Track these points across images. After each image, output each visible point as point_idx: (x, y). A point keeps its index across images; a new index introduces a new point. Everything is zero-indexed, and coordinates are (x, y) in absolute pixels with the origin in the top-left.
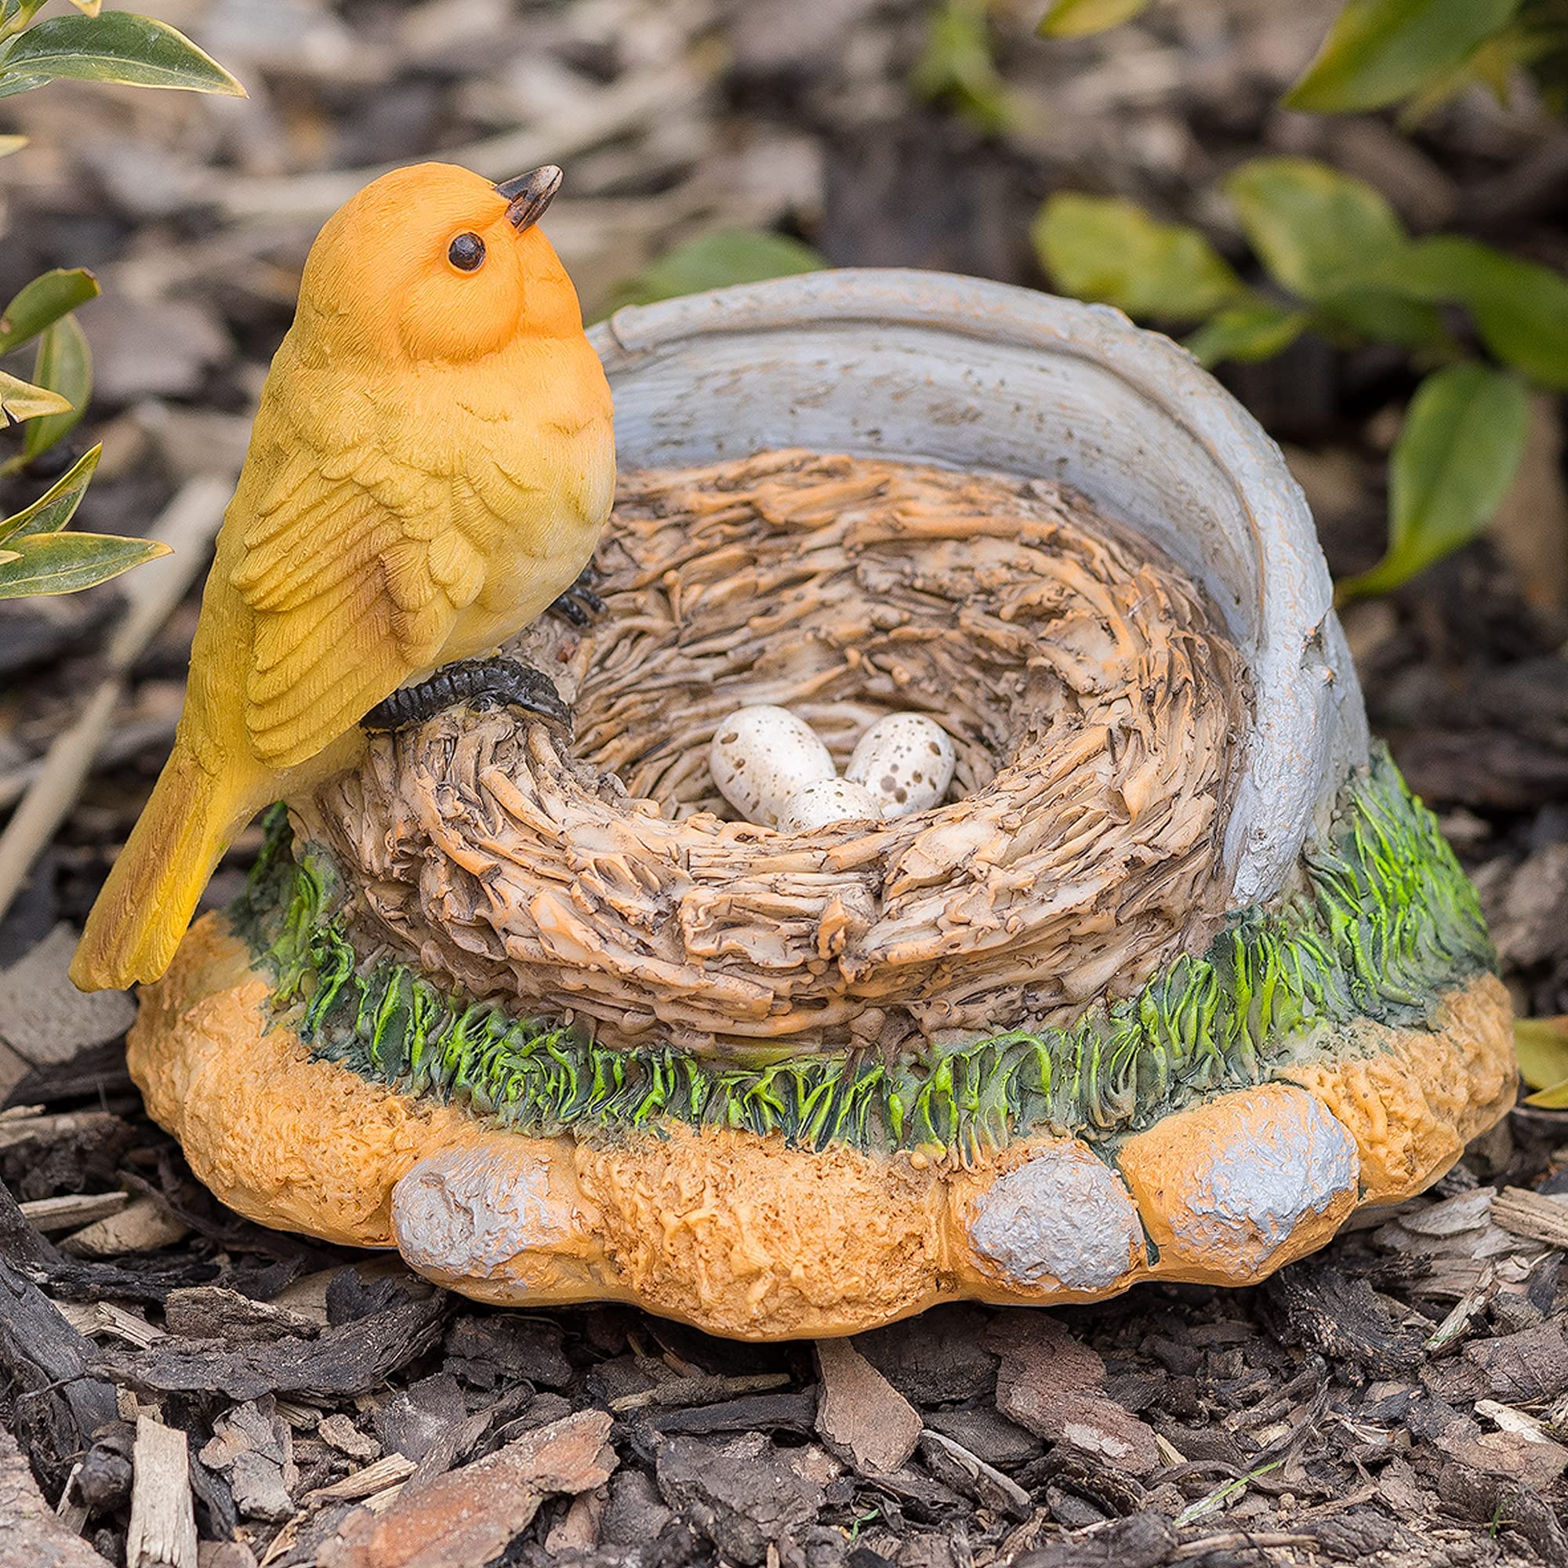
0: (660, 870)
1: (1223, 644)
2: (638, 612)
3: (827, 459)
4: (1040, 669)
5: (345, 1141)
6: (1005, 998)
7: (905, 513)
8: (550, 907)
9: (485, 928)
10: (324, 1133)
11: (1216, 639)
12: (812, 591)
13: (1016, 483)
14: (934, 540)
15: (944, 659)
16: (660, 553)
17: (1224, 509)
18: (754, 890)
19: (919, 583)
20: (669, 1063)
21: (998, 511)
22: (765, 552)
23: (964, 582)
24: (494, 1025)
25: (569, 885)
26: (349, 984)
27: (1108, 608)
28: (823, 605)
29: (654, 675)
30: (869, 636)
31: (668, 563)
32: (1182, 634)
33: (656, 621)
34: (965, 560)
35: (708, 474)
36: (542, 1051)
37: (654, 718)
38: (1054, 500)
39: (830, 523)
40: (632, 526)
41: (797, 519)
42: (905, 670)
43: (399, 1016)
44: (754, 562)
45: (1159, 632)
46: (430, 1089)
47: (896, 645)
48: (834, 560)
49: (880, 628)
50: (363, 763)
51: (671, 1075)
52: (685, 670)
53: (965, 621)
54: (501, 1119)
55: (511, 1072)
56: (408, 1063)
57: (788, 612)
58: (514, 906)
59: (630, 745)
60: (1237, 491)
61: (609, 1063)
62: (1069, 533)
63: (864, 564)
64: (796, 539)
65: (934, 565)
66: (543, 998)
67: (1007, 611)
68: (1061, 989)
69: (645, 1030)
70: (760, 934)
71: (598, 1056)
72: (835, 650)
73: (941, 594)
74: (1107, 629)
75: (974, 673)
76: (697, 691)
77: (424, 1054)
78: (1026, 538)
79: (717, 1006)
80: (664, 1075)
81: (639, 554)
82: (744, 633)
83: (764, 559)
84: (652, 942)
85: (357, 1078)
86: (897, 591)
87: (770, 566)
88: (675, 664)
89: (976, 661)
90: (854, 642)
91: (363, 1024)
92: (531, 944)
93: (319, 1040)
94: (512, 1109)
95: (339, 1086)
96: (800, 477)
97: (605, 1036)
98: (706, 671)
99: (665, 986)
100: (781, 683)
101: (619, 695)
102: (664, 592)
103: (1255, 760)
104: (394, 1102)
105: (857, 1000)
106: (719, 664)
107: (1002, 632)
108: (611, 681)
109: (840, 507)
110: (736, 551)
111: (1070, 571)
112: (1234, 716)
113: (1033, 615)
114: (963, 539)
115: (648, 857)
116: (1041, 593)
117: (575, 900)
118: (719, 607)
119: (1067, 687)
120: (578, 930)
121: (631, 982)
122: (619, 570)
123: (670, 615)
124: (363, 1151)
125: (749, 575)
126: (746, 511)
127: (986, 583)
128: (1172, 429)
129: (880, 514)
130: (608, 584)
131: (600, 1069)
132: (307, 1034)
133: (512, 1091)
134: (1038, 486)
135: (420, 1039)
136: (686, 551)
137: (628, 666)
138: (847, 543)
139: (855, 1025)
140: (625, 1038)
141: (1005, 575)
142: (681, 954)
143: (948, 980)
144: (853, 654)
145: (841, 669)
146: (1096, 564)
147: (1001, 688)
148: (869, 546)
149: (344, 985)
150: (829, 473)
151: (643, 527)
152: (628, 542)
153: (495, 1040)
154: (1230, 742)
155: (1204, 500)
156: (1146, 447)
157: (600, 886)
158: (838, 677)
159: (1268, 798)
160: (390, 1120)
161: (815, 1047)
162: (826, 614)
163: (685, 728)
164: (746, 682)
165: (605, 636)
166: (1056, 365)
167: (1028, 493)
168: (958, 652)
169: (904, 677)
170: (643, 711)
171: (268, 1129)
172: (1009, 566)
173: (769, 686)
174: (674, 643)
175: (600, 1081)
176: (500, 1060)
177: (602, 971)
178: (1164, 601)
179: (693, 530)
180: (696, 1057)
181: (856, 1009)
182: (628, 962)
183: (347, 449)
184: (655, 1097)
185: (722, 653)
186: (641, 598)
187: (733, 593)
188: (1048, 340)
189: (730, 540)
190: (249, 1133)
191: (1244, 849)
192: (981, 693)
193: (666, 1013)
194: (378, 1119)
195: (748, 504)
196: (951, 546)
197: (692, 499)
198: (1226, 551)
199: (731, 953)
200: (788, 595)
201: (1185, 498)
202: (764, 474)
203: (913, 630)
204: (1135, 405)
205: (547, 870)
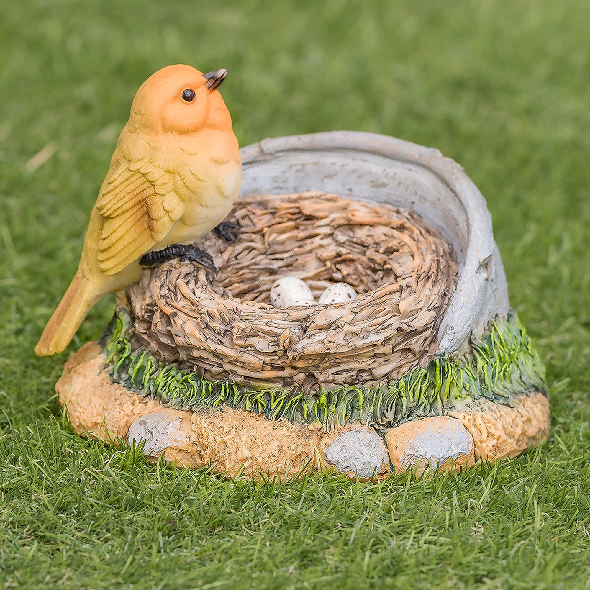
0: (229, 316)
1: (452, 264)
2: (252, 241)
3: (329, 196)
4: (388, 269)
5: (117, 410)
6: (350, 374)
7: (353, 215)
8: (190, 327)
9: (170, 335)
10: (110, 406)
11: (450, 262)
12: (317, 241)
13: (395, 209)
14: (362, 225)
15: (360, 267)
16: (264, 221)
17: (461, 219)
18: (261, 324)
19: (354, 240)
20: (227, 385)
21: (385, 217)
22: (303, 225)
23: (370, 241)
24: (173, 373)
25: (197, 318)
26: (128, 358)
27: (414, 249)
28: (321, 246)
29: (256, 264)
30: (335, 257)
31: (266, 225)
32: (437, 258)
33: (258, 245)
34: (371, 233)
35: (286, 196)
36: (186, 381)
37: (254, 279)
38: (406, 214)
39: (326, 217)
40: (254, 211)
41: (314, 214)
42: (346, 270)
43: (142, 369)
44: (298, 228)
45: (429, 258)
46: (149, 394)
47: (344, 261)
48: (327, 230)
49: (339, 255)
50: (140, 279)
51: (228, 390)
52: (267, 264)
53: (368, 253)
54: (169, 404)
55: (176, 388)
56: (143, 385)
57: (308, 247)
58: (179, 326)
59: (243, 287)
60: (466, 212)
61: (207, 385)
62: (408, 225)
63: (337, 232)
64: (314, 222)
65: (361, 234)
66: (188, 361)
67: (382, 250)
68: (372, 374)
69: (220, 373)
70: (261, 340)
71: (204, 382)
72: (322, 261)
73: (362, 245)
74: (412, 256)
75: (369, 272)
76: (272, 272)
77: (149, 382)
78: (392, 225)
79: (244, 365)
80: (225, 390)
81: (255, 221)
82: (291, 253)
83: (302, 228)
84: (223, 340)
85: (125, 389)
86: (347, 243)
87: (303, 230)
88: (264, 262)
89: (370, 268)
90: (329, 260)
91: (130, 371)
92: (183, 339)
93: (115, 376)
94: (174, 401)
95: (119, 392)
96: (319, 200)
97: (207, 376)
98: (276, 265)
99: (226, 356)
100: (302, 272)
101: (241, 269)
102: (263, 236)
103: (453, 302)
104: (136, 397)
105: (295, 368)
106: (280, 263)
107: (379, 258)
108: (238, 263)
109: (331, 212)
110: (291, 224)
111: (405, 237)
112: (448, 286)
113: (389, 251)
114: (372, 225)
115: (226, 311)
116: (394, 244)
117: (198, 323)
118: (283, 243)
119: (395, 274)
120: (197, 333)
121: (215, 354)
122: (247, 226)
123: (264, 244)
124: (122, 413)
125: (295, 233)
126: (297, 210)
127: (377, 241)
128: (449, 192)
129: (344, 215)
130: (243, 230)
131: (204, 387)
132: (111, 375)
133: (175, 395)
134: (401, 210)
135: (148, 376)
136: (273, 222)
137: (246, 260)
138: (332, 224)
139: (295, 378)
140: (213, 376)
141: (384, 238)
142: (233, 345)
143: (328, 364)
144: (328, 264)
145: (324, 268)
146: (415, 235)
147: (376, 277)
148: (339, 226)
149: (126, 358)
150: (329, 200)
151: (258, 212)
152: (252, 216)
153: (173, 377)
154: (445, 294)
155: (456, 216)
156: (441, 198)
157: (207, 319)
158: (323, 271)
159: (456, 315)
160: (133, 404)
161: (281, 385)
162: (322, 249)
163: (265, 284)
164: (290, 271)
165: (239, 248)
166: (414, 168)
167: (398, 212)
168: (365, 265)
169: (345, 273)
170: (249, 276)
171: (92, 405)
172: (385, 235)
173: (298, 273)
174: (265, 253)
175: (204, 391)
176: (173, 384)
177: (205, 349)
178: (433, 247)
179: (276, 215)
180: (237, 384)
181: (296, 372)
182: (213, 346)
183: (139, 160)
184: (221, 398)
185: (283, 260)
186: (254, 236)
187: (289, 238)
188: (412, 159)
189: (290, 220)
190: (85, 407)
191: (445, 332)
192: (370, 279)
193: (227, 367)
194: (129, 403)
195: (298, 208)
196: (367, 228)
197: (277, 204)
198: (460, 234)
199: (251, 345)
200: (308, 241)
201: (450, 216)
202: (306, 198)
203: (350, 256)
204: (438, 183)
205: (192, 314)
